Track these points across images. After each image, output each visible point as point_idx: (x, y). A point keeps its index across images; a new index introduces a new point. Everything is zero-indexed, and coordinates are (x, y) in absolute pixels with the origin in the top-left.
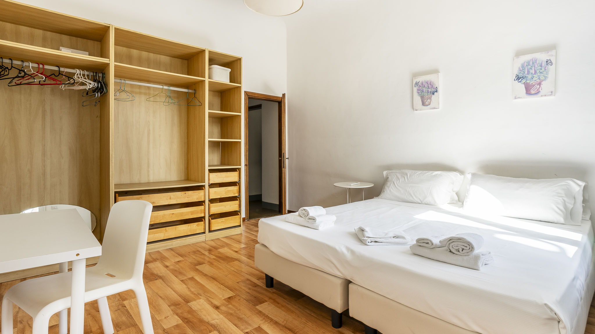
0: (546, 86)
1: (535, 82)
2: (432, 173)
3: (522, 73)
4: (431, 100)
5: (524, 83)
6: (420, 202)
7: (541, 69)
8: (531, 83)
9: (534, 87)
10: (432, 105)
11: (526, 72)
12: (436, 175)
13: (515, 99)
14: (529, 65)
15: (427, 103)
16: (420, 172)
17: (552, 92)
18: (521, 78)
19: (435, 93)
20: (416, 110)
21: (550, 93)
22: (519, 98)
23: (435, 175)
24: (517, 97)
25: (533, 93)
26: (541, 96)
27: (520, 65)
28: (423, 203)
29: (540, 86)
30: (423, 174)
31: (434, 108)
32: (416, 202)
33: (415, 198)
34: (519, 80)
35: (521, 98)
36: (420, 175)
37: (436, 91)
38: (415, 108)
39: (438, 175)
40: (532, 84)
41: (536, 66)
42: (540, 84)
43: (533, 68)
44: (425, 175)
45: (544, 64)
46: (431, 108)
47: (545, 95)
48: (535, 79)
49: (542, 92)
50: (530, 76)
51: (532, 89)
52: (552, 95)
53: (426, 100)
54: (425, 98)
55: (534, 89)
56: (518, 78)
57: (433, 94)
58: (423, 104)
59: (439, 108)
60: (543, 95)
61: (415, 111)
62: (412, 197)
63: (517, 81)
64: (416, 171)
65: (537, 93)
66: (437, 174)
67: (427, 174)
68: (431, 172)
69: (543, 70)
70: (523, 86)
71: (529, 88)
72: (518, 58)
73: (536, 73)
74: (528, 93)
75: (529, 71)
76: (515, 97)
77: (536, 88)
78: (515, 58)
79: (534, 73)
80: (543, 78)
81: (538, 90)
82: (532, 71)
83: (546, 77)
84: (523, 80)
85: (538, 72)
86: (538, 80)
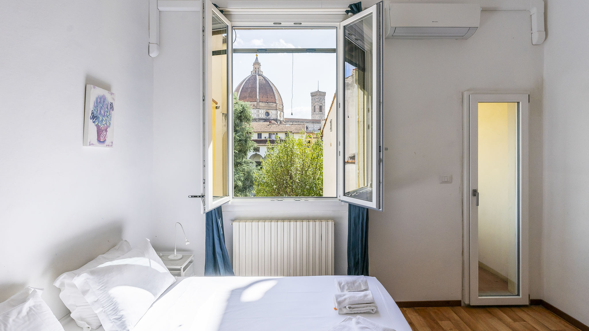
0: (110, 135)
3: (96, 110)
5: (97, 125)
7: (107, 112)
9: (103, 133)
13: (90, 145)
14: (100, 102)
18: (95, 117)
21: (111, 144)
22: (92, 144)
24: (91, 143)
25: (102, 141)
26: (107, 146)
27: (95, 99)
29: (106, 133)
34: (93, 119)
35: (94, 144)
40: (102, 128)
41: (105, 107)
42: (106, 130)
43: (103, 108)
45: (109, 106)
48: (104, 123)
49: (108, 142)
50: (101, 118)
51: (102, 135)
56: (94, 117)
63: (92, 120)
65: (104, 142)
69: (108, 114)
70: (95, 129)
71: (99, 132)
72: (94, 88)
73: (104, 116)
74: (99, 140)
75: (100, 111)
76: (90, 143)
77: (104, 134)
78: (92, 87)
79: (103, 115)
80: (108, 124)
81: (105, 137)
82: (102, 112)
83: (110, 124)
84: (96, 121)
85: (106, 115)
86: (105, 125)
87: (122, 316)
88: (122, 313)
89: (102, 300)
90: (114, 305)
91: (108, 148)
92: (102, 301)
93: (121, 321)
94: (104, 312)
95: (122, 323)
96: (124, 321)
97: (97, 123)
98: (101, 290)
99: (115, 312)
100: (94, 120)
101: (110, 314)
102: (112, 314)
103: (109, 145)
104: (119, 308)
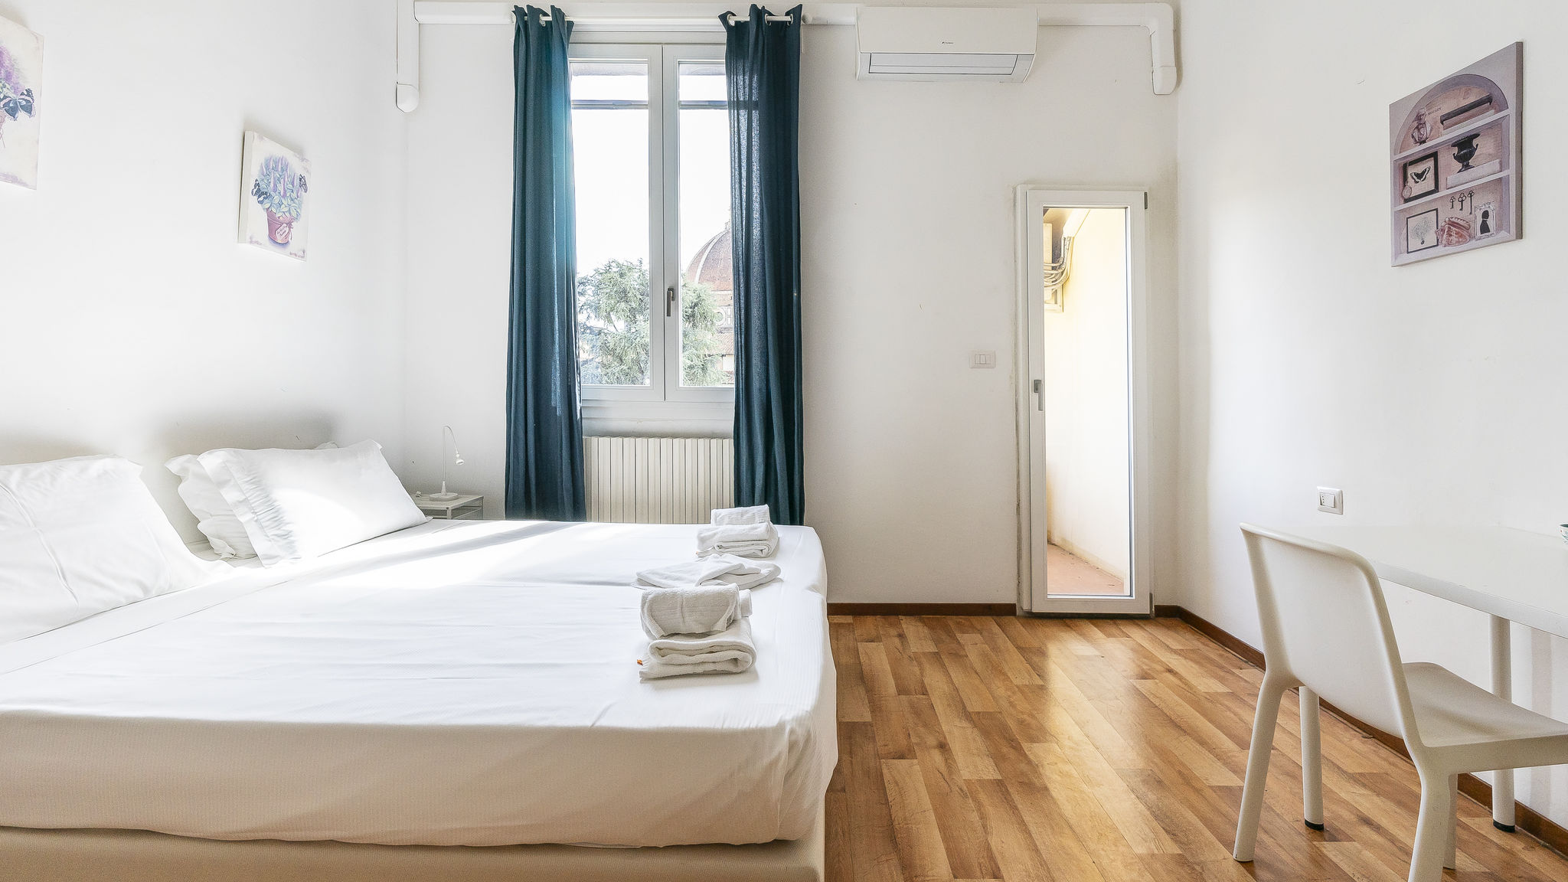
0: (298, 236)
1: (284, 216)
3: (266, 182)
5: (267, 209)
7: (292, 192)
8: (277, 215)
9: (281, 228)
11: (272, 185)
13: (251, 242)
14: (275, 169)
17: (304, 251)
18: (263, 193)
19: (21, 115)
21: (301, 254)
22: (257, 242)
24: (254, 240)
25: (280, 242)
26: (290, 254)
27: (263, 161)
29: (290, 228)
31: (14, 179)
34: (259, 197)
35: (261, 244)
37: (28, 109)
40: (279, 217)
41: (286, 180)
42: (289, 225)
43: (282, 181)
45: (297, 182)
48: (284, 209)
49: (292, 247)
50: (277, 199)
51: (279, 230)
52: (304, 257)
55: (281, 233)
56: (260, 193)
57: (12, 112)
59: (34, 189)
60: (292, 252)
63: (256, 197)
65: (285, 244)
69: (294, 195)
70: (265, 216)
71: (273, 225)
72: (261, 139)
73: (284, 196)
74: (273, 239)
75: (275, 185)
76: (251, 238)
77: (283, 231)
78: (256, 137)
79: (282, 193)
80: (294, 214)
81: (286, 237)
82: (280, 188)
83: (298, 214)
84: (266, 201)
85: (288, 195)
86: (287, 214)
87: (291, 532)
88: (288, 528)
89: (255, 500)
90: (276, 512)
91: (297, 261)
92: (253, 503)
93: (287, 541)
94: (256, 521)
95: (288, 543)
96: (293, 542)
97: (267, 206)
98: (252, 483)
99: (276, 524)
100: (261, 199)
101: (266, 527)
102: (273, 526)
103: (296, 255)
104: (284, 518)
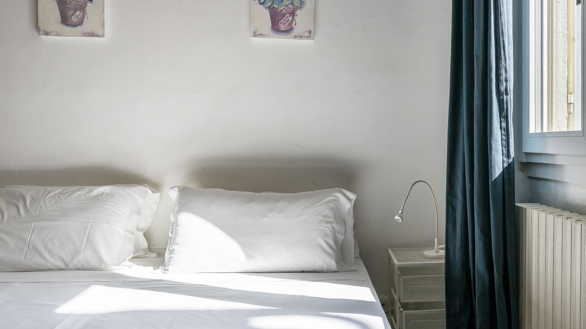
1: (286, 8)
2: (90, 191)
4: (84, 13)
5: (269, 7)
6: (63, 266)
8: (280, 9)
9: (284, 18)
10: (86, 27)
12: (100, 195)
13: (254, 36)
15: (74, 19)
16: (59, 190)
17: (310, 32)
20: (47, 34)
21: (307, 34)
22: (261, 35)
23: (96, 196)
24: (257, 33)
25: (283, 29)
26: (295, 37)
28: (71, 266)
29: (293, 18)
30: (66, 195)
31: (92, 35)
32: (52, 267)
33: (48, 256)
35: (264, 35)
36: (59, 197)
38: (41, 27)
39: (104, 195)
40: (281, 11)
42: (293, 14)
44: (72, 196)
46: (85, 34)
47: (301, 37)
48: (287, 2)
49: (296, 31)
51: (282, 21)
52: (310, 37)
53: (71, 12)
54: (69, 6)
55: (284, 22)
58: (65, 20)
59: (103, 36)
60: (297, 35)
61: (44, 37)
62: (41, 255)
63: (257, 1)
64: (49, 188)
65: (289, 31)
66: (103, 193)
67: (79, 193)
68: (87, 189)
70: (267, 12)
71: (276, 18)
74: (275, 28)
76: (254, 32)
77: (287, 20)
80: (297, 4)
81: (290, 24)
83: (302, 3)
84: (267, 1)
86: (290, 6)
97: (268, 5)
100: (262, 1)
